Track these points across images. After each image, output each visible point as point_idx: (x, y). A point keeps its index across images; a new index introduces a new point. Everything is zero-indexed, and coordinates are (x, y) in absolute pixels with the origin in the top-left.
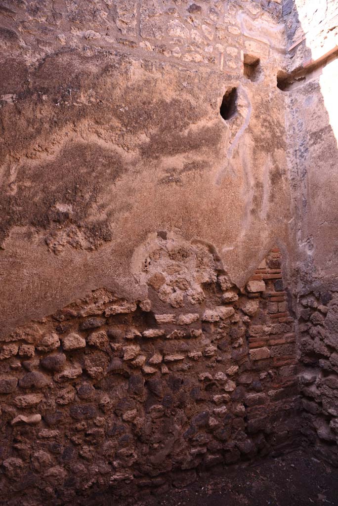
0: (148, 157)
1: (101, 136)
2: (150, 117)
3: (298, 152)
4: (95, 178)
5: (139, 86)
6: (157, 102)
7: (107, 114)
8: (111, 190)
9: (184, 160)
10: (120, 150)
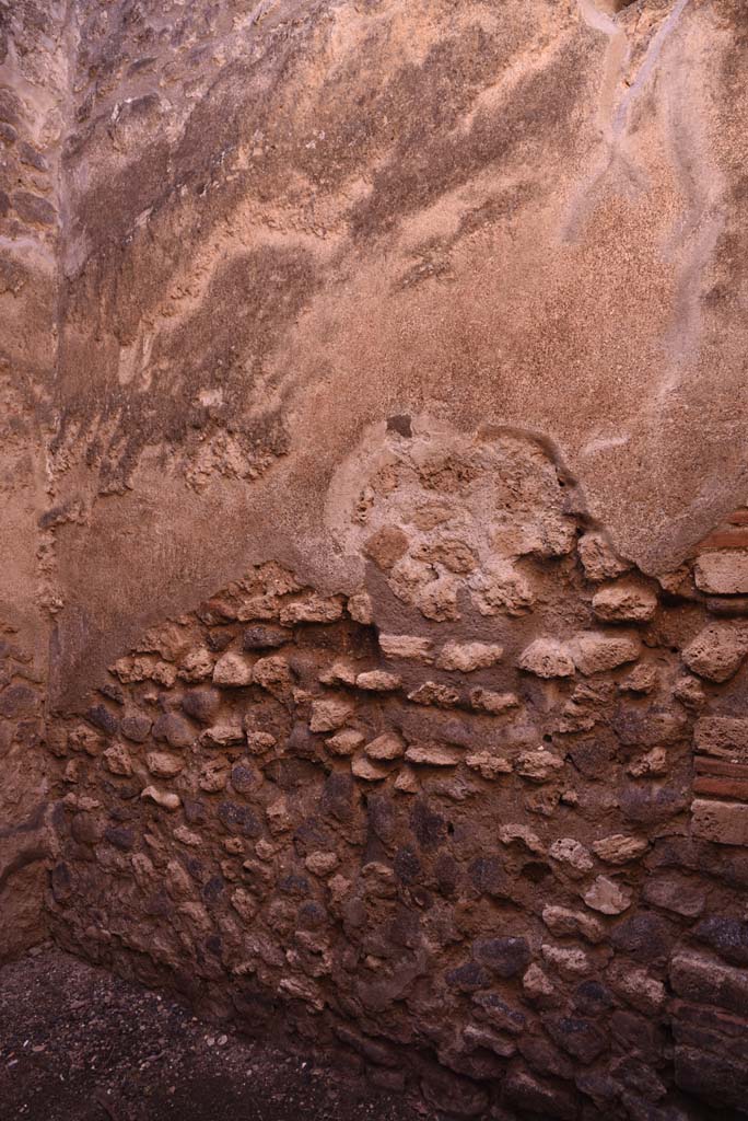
0: (367, 235)
1: (274, 225)
2: (371, 128)
4: (262, 321)
5: (350, 65)
6: (392, 79)
7: (283, 170)
8: (289, 340)
9: (461, 203)
10: (308, 240)
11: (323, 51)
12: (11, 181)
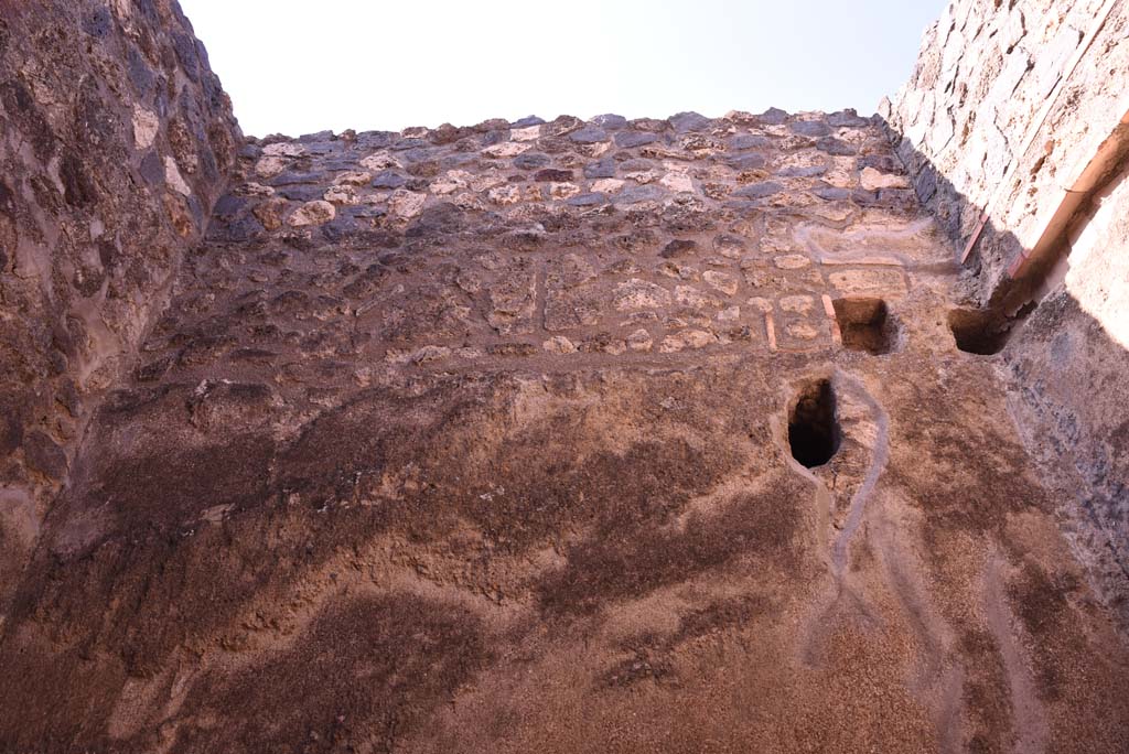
0: (560, 612)
1: (425, 571)
2: (565, 499)
3: (1096, 505)
4: (395, 689)
5: (537, 433)
6: (589, 460)
7: (445, 513)
8: (439, 724)
9: (681, 602)
10: (476, 601)
11: (504, 411)
12: (36, 416)
